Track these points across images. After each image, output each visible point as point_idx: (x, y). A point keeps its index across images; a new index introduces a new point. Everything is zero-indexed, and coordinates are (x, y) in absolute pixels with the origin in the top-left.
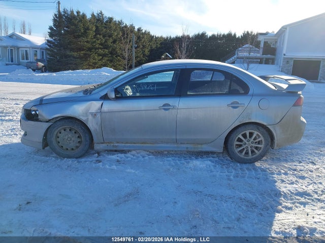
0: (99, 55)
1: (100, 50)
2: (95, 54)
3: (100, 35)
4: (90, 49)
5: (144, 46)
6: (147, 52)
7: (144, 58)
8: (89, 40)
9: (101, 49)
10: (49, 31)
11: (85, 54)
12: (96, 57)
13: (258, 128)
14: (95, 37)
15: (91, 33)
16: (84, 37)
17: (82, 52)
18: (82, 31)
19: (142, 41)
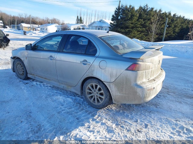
0: (138, 31)
1: (139, 28)
2: (136, 30)
3: (141, 19)
4: (133, 28)
5: (175, 26)
6: (177, 30)
7: (174, 34)
8: (133, 22)
9: (141, 28)
10: (112, 17)
11: (129, 31)
12: (136, 33)
13: (99, 83)
14: (137, 20)
15: (136, 18)
16: (130, 21)
17: (128, 29)
18: (130, 17)
19: (175, 23)
